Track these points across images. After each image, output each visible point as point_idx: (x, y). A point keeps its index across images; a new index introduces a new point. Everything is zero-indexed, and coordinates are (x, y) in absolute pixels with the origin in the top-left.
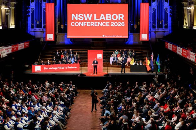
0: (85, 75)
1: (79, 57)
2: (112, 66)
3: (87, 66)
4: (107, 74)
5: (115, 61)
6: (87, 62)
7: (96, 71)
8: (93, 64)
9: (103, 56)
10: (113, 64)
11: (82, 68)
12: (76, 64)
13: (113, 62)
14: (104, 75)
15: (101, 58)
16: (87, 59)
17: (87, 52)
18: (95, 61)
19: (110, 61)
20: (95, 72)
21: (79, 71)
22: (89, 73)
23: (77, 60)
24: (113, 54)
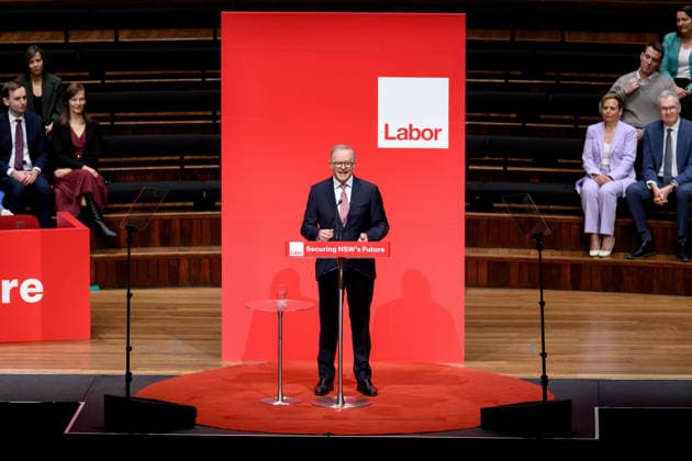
0: (185, 415)
1: (78, 129)
2: (610, 279)
3: (208, 273)
4: (536, 394)
5: (661, 194)
6: (212, 199)
7: (362, 344)
8: (309, 235)
9: (474, 105)
10: (625, 235)
11: (142, 295)
12: (31, 237)
13: (623, 204)
14: (494, 417)
15: (442, 142)
16: (215, 149)
17: (203, 36)
18: (343, 194)
19: (589, 186)
20: (346, 362)
21: (84, 348)
22: (243, 378)
23: (48, 172)
24: (629, 81)
